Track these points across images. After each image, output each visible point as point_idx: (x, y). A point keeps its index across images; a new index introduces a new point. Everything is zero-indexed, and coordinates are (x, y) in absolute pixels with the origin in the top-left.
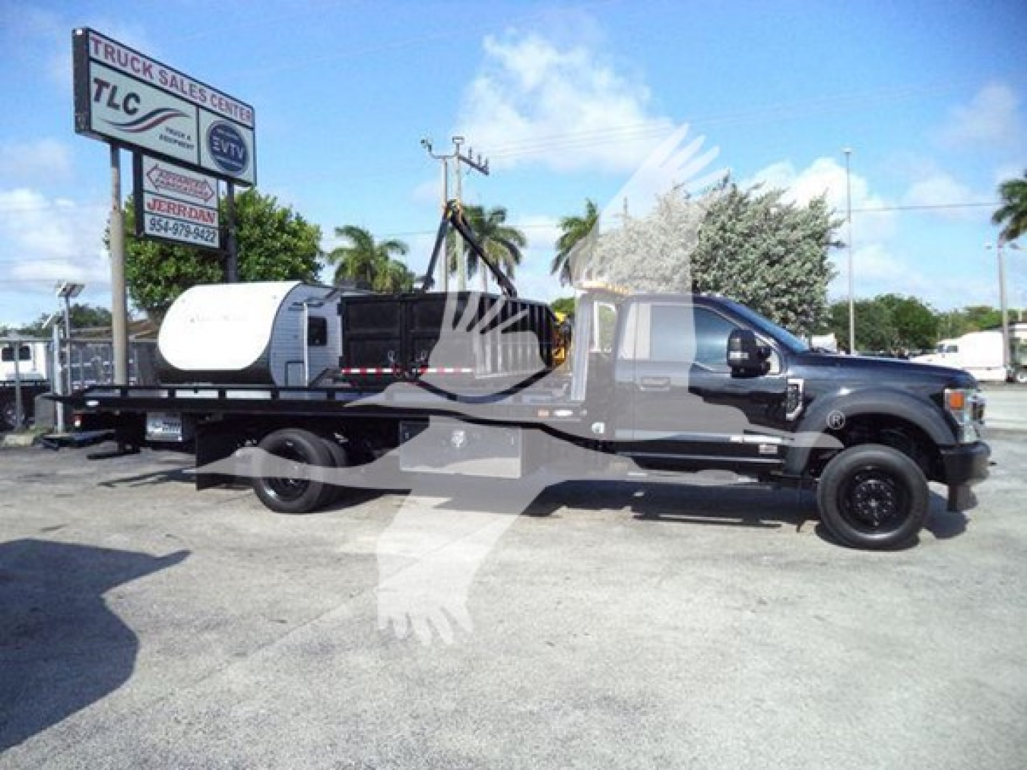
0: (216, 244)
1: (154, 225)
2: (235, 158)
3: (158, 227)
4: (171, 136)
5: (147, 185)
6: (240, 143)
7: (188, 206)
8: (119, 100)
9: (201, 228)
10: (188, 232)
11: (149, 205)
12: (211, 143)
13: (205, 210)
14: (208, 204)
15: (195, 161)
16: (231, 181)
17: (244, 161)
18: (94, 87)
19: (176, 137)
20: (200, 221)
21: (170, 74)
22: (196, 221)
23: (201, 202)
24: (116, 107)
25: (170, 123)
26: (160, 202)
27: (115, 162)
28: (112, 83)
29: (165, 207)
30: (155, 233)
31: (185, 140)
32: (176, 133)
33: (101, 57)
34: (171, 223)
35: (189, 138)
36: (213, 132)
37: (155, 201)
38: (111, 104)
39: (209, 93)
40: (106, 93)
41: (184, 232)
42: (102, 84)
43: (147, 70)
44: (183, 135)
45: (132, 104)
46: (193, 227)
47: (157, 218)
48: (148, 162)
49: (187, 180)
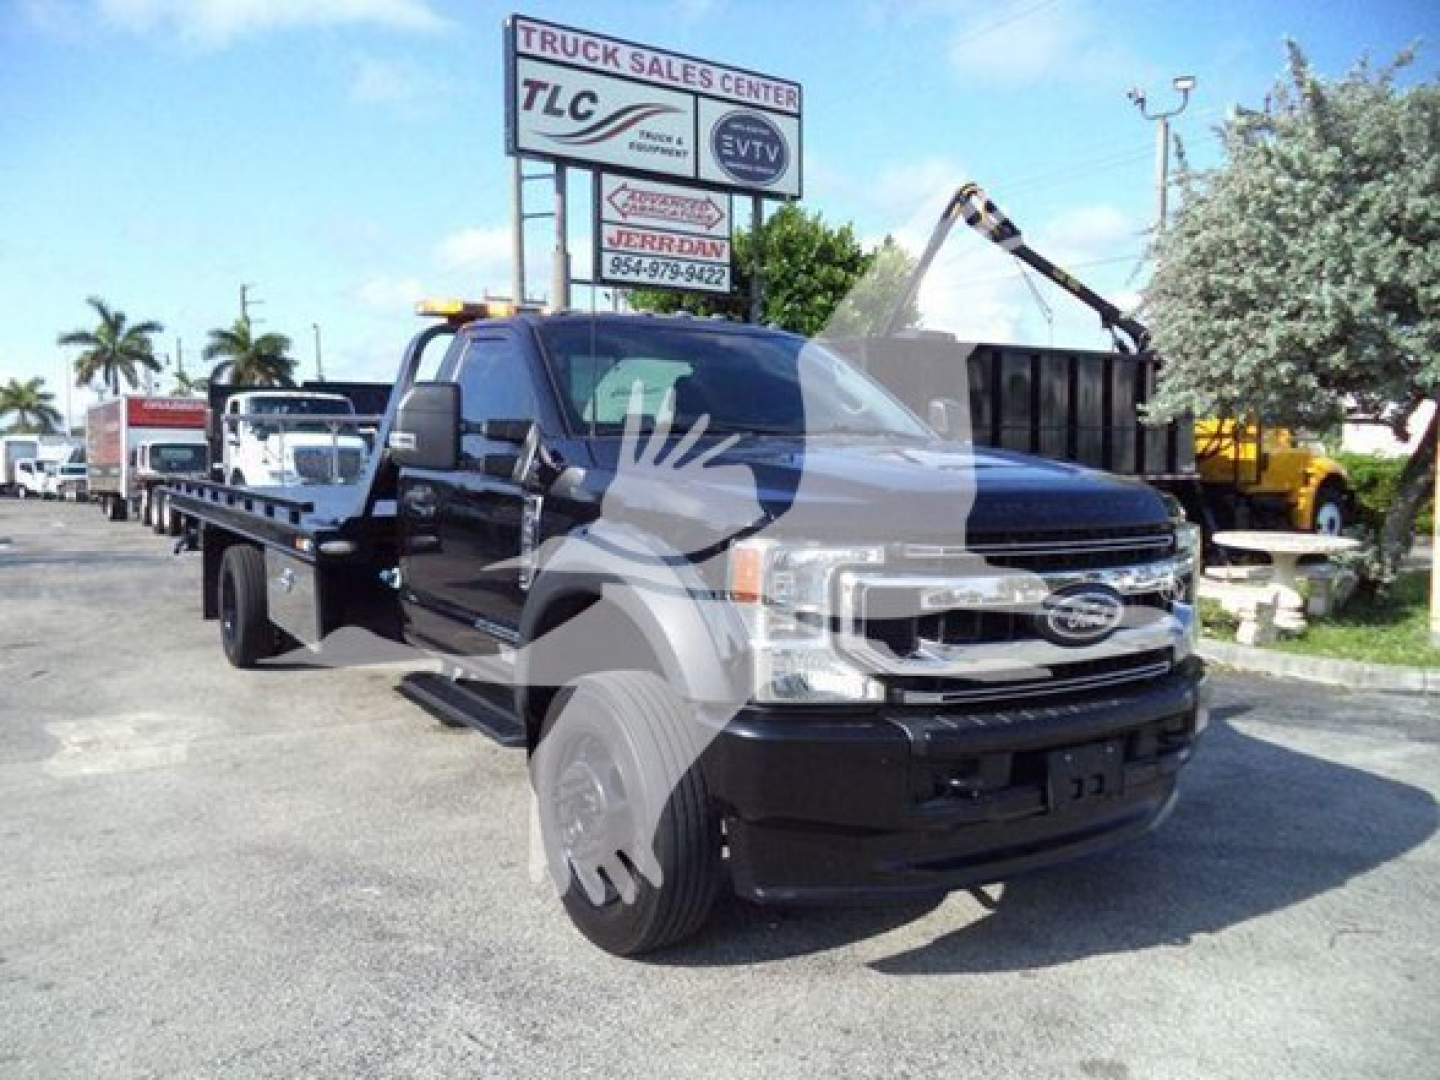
0: (725, 286)
1: (618, 267)
2: (764, 160)
3: (625, 269)
4: (649, 142)
5: (608, 212)
6: (774, 139)
7: (677, 238)
8: (564, 102)
9: (698, 267)
10: (676, 273)
11: (611, 241)
12: (718, 143)
13: (708, 241)
14: (713, 231)
15: (691, 174)
16: (758, 196)
17: (780, 163)
18: (523, 92)
19: (658, 143)
20: (699, 257)
21: (648, 56)
22: (691, 256)
23: (702, 230)
24: (559, 113)
25: (649, 124)
26: (629, 234)
27: (561, 188)
28: (552, 82)
29: (637, 241)
30: (619, 276)
31: (673, 145)
32: (660, 138)
33: (535, 50)
34: (646, 262)
35: (679, 142)
36: (723, 128)
37: (620, 234)
38: (551, 109)
39: (717, 74)
40: (542, 97)
41: (668, 273)
42: (535, 86)
43: (609, 55)
44: (669, 139)
45: (584, 105)
46: (683, 266)
47: (623, 257)
48: (610, 182)
49: (676, 200)
